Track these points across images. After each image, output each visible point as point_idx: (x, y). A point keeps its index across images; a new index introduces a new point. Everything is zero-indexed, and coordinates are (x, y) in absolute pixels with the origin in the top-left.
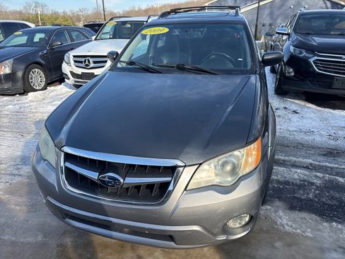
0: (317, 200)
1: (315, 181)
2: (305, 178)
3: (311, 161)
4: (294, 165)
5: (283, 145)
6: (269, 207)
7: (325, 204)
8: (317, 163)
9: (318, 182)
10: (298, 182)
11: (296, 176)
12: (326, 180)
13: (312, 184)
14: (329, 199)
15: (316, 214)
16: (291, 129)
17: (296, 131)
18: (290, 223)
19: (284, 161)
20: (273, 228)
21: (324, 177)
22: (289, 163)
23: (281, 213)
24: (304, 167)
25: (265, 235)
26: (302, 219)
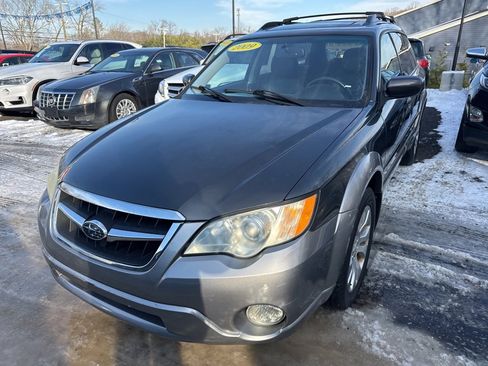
0: (449, 316)
1: (460, 287)
2: (446, 279)
3: (468, 256)
4: (436, 259)
5: (432, 227)
6: (360, 313)
7: (461, 323)
8: (478, 260)
9: (465, 289)
10: (430, 284)
11: (430, 275)
12: (482, 289)
13: (454, 291)
14: (473, 319)
15: (436, 336)
16: (456, 204)
17: (464, 208)
18: (383, 342)
19: (422, 250)
20: (353, 343)
21: (479, 283)
22: (430, 255)
23: (376, 325)
24: (453, 264)
25: (335, 352)
26: (408, 340)
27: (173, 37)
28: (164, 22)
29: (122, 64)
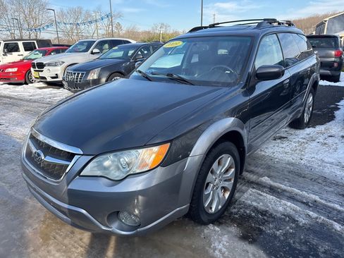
0: (282, 238)
1: (301, 219)
2: (292, 213)
3: (317, 198)
4: (292, 198)
5: (299, 175)
6: (217, 229)
7: (289, 245)
8: (323, 202)
9: (302, 221)
10: (279, 215)
11: (281, 209)
12: (317, 222)
13: (294, 221)
14: (300, 243)
15: (265, 251)
16: (326, 160)
17: (332, 163)
18: (224, 250)
19: (285, 191)
20: (204, 248)
21: (317, 218)
22: (288, 194)
23: (225, 238)
24: (304, 203)
25: (189, 252)
26: (244, 251)
27: (168, 35)
28: (163, 24)
29: (120, 54)
